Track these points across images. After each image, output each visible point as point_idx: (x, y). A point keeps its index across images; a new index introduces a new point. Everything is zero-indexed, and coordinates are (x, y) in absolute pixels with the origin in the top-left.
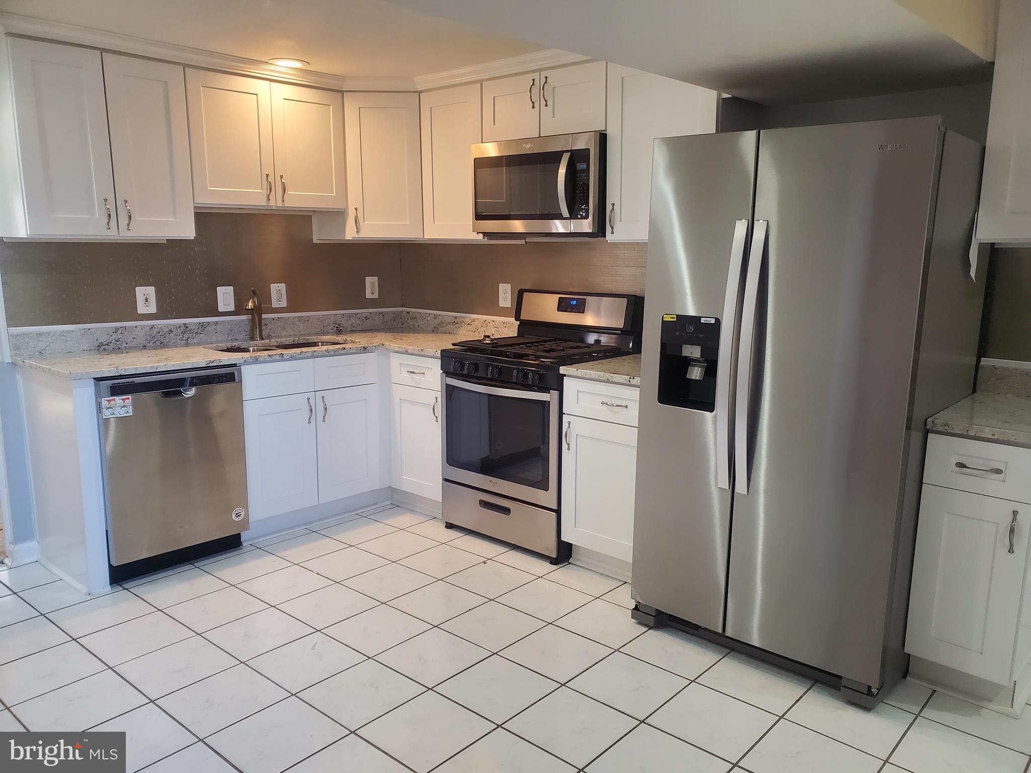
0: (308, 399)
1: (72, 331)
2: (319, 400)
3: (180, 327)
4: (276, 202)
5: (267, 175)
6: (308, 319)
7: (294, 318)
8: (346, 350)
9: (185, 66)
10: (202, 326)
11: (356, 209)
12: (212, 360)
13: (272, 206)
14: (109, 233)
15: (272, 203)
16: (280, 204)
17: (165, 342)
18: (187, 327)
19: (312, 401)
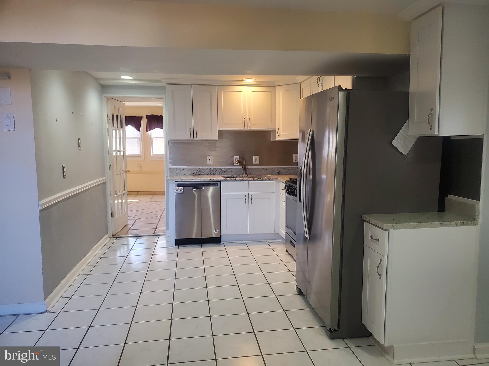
0: (246, 195)
1: (186, 168)
2: (250, 196)
3: (219, 169)
4: (247, 128)
5: (244, 118)
6: (267, 169)
7: (261, 168)
8: (261, 179)
9: (217, 86)
10: (227, 169)
11: (278, 128)
12: (211, 179)
13: (247, 129)
14: (191, 139)
15: (246, 128)
16: (249, 128)
17: (214, 173)
18: (222, 169)
19: (247, 196)
